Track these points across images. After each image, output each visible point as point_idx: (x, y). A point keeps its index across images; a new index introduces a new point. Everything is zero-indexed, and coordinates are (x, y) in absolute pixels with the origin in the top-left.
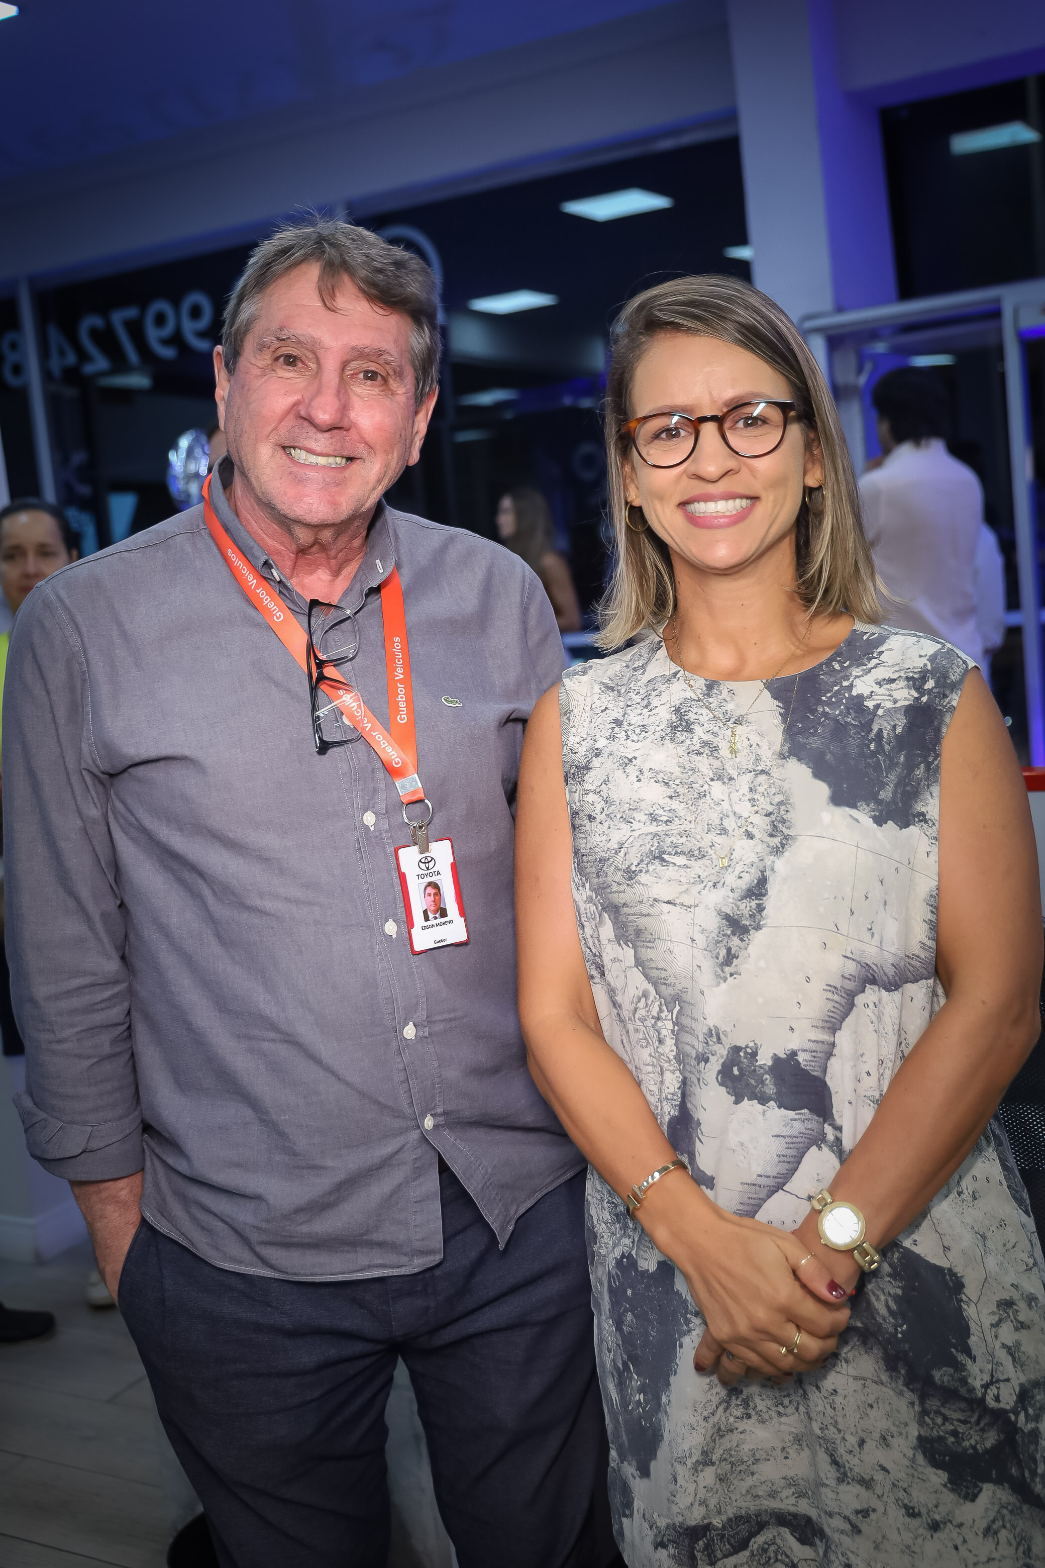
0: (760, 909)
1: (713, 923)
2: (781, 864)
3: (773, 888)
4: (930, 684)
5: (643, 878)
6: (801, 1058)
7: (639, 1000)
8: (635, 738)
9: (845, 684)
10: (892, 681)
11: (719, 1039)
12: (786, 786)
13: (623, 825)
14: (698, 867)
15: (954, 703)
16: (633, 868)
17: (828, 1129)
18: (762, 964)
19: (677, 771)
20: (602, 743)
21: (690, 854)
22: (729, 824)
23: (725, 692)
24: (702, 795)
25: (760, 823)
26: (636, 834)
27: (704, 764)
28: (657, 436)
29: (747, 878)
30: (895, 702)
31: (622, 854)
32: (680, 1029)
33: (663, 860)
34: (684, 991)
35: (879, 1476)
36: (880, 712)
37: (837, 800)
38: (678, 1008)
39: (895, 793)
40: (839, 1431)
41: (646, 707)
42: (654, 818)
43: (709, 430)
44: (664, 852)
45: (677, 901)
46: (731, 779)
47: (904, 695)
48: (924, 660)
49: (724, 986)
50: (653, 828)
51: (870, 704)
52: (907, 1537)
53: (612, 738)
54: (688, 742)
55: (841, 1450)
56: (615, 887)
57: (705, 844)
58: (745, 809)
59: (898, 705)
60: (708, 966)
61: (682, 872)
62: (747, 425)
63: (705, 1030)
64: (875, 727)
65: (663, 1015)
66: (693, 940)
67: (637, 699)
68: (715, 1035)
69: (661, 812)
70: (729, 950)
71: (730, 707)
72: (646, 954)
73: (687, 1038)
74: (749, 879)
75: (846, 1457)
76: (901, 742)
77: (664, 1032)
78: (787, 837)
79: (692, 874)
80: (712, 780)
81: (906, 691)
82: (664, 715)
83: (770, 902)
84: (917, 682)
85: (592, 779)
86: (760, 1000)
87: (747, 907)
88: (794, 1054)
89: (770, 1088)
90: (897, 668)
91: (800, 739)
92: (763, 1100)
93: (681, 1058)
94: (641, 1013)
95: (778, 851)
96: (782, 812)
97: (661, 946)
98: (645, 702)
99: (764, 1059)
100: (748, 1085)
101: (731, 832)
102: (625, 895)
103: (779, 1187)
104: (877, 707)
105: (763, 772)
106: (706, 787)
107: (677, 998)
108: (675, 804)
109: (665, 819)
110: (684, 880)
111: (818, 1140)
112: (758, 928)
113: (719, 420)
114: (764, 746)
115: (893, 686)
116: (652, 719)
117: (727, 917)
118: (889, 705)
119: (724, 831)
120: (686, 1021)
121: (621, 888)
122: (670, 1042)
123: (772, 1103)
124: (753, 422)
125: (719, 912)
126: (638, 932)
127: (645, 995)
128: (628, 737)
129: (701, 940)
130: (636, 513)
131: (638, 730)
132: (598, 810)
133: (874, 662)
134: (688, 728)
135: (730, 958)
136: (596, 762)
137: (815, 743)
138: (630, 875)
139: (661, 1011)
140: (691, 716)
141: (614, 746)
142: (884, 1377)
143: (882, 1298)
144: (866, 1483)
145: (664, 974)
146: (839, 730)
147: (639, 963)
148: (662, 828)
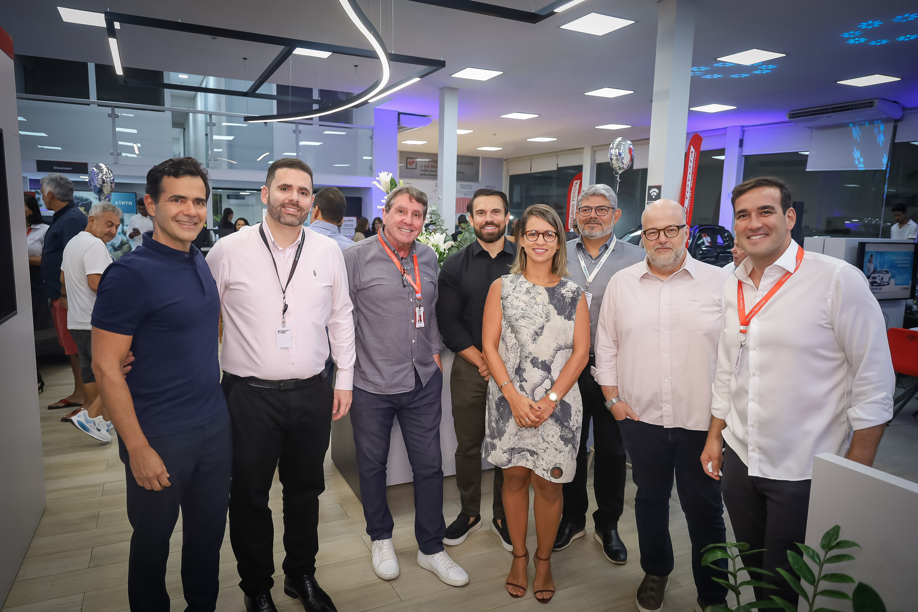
0: (542, 332)
1: (532, 332)
2: (547, 324)
3: (545, 328)
4: (576, 294)
5: (519, 321)
6: (547, 361)
7: (514, 344)
8: (518, 293)
9: (560, 291)
10: (569, 291)
11: (531, 354)
12: (549, 309)
13: (516, 310)
14: (531, 321)
15: (580, 298)
16: (518, 319)
17: (550, 376)
18: (541, 342)
19: (527, 301)
20: (511, 293)
21: (529, 318)
22: (538, 314)
23: (537, 287)
24: (532, 307)
25: (544, 316)
26: (519, 312)
27: (533, 301)
28: (530, 235)
29: (540, 325)
30: (569, 296)
31: (515, 316)
32: (521, 351)
33: (524, 318)
34: (524, 344)
35: (551, 443)
36: (566, 297)
37: (558, 314)
38: (522, 347)
39: (568, 314)
40: (544, 432)
41: (520, 287)
42: (522, 310)
43: (541, 236)
44: (524, 317)
45: (526, 327)
46: (538, 305)
47: (571, 295)
48: (575, 289)
49: (533, 344)
50: (522, 311)
51: (565, 295)
52: (555, 454)
53: (513, 292)
54: (530, 296)
55: (544, 436)
56: (513, 322)
57: (533, 316)
58: (541, 312)
59: (570, 296)
60: (531, 340)
61: (528, 321)
62: (548, 236)
63: (529, 352)
64: (566, 301)
65: (519, 348)
66: (528, 335)
67: (518, 285)
68: (530, 353)
69: (524, 308)
70: (535, 338)
71: (538, 290)
72: (517, 335)
73: (523, 353)
74: (541, 326)
75: (545, 437)
76: (570, 304)
77: (518, 351)
78: (549, 319)
79: (530, 322)
80: (534, 304)
81: (571, 294)
82: (524, 289)
83: (545, 331)
84: (573, 293)
85: (509, 299)
86: (540, 349)
87: (539, 331)
88: (546, 360)
89: (540, 366)
90: (570, 289)
91: (552, 300)
92: (539, 368)
93: (521, 357)
94: (514, 347)
95: (547, 321)
96: (548, 314)
97: (521, 335)
98: (520, 286)
99: (540, 360)
100: (536, 365)
101: (538, 316)
102: (516, 324)
103: (540, 385)
104: (566, 296)
105: (545, 305)
106: (533, 305)
107: (522, 345)
108: (527, 308)
109: (525, 310)
110: (528, 323)
111: (548, 378)
112: (541, 335)
113: (543, 234)
114: (545, 301)
115: (569, 292)
116: (522, 290)
117: (535, 332)
118: (568, 296)
119: (536, 315)
120: (523, 350)
121: (514, 322)
122: (519, 353)
123: (540, 369)
124: (549, 235)
125: (534, 330)
126: (517, 331)
127: (516, 343)
128: (517, 293)
129: (529, 335)
130: (523, 248)
131: (519, 291)
132: (509, 306)
133: (565, 287)
134: (530, 293)
135: (535, 339)
136: (509, 296)
137: (555, 302)
138: (517, 320)
139: (518, 347)
140: (531, 291)
141: (513, 294)
142: (554, 424)
143: (558, 408)
144: (549, 443)
145: (520, 340)
146: (559, 300)
147: (515, 337)
148: (524, 312)
